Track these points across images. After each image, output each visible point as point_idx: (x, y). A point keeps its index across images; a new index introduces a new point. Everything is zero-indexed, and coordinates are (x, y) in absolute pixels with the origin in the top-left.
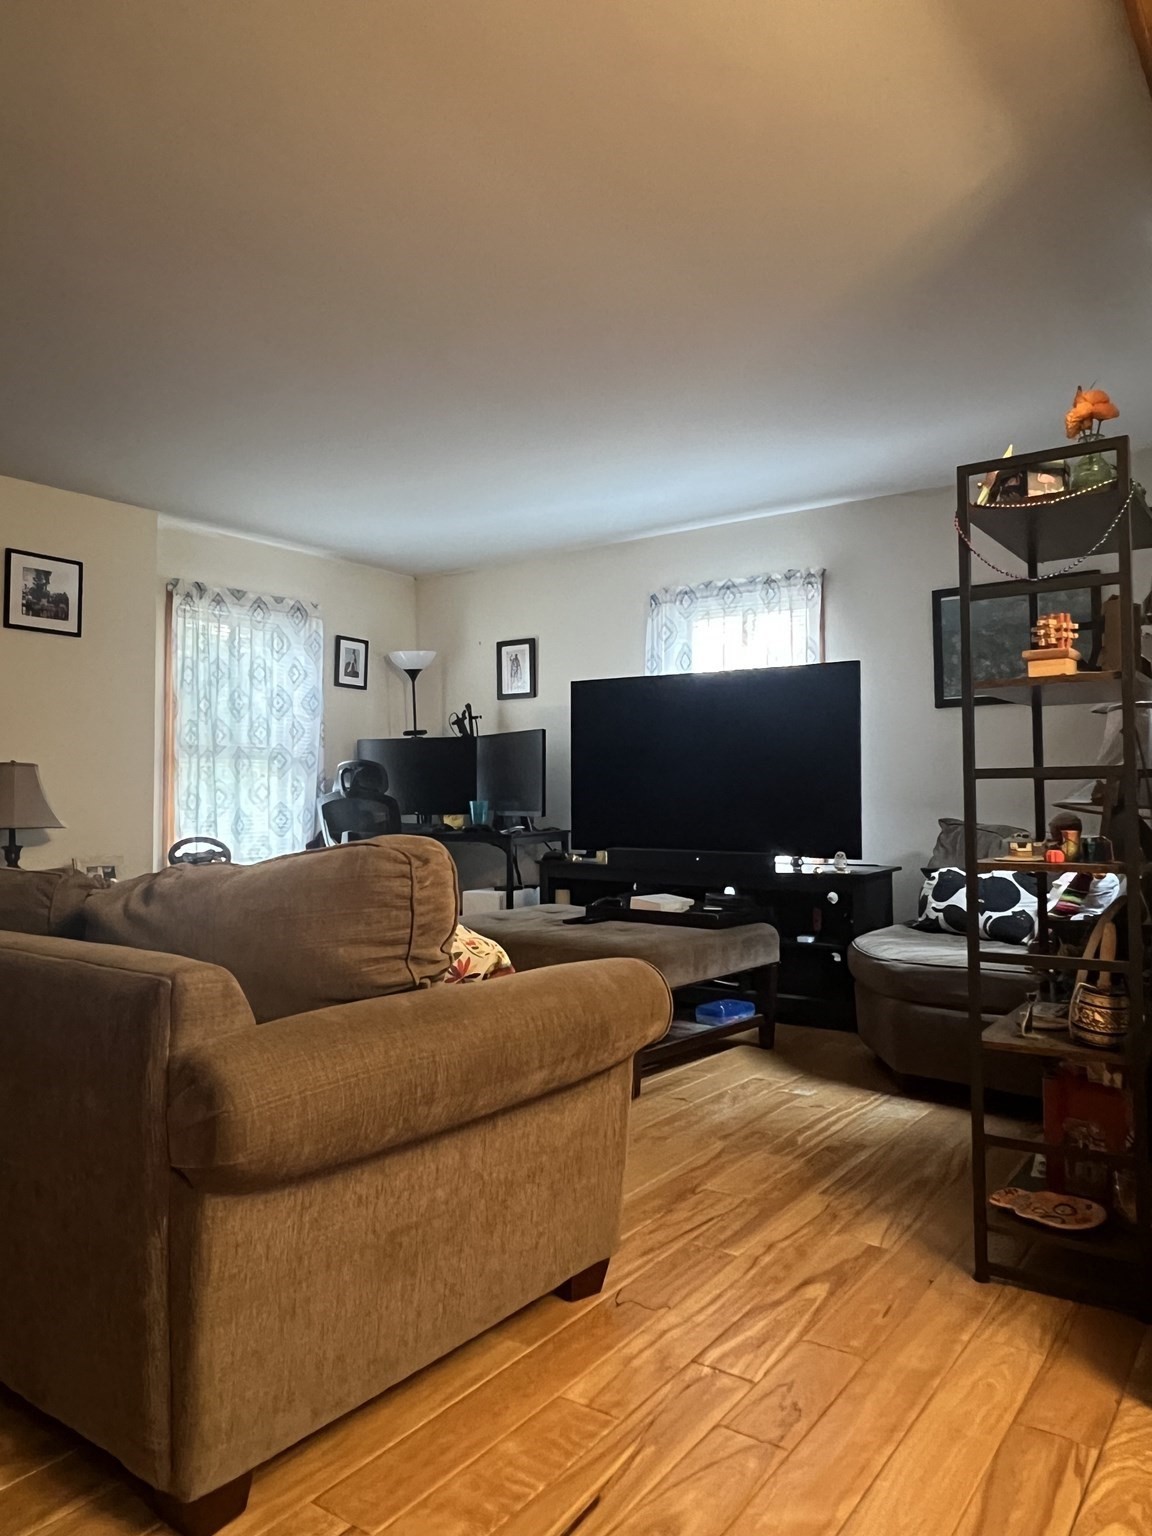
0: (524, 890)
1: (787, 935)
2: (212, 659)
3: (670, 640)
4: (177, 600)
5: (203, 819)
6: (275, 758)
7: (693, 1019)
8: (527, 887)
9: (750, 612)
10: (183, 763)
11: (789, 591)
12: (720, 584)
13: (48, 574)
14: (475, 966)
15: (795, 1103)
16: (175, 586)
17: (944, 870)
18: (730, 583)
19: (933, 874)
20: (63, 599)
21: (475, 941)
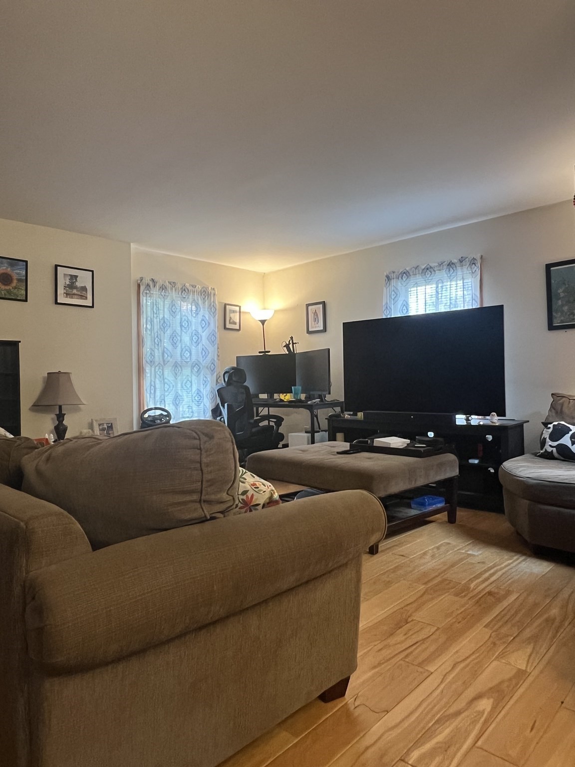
0: (321, 433)
1: (463, 459)
2: (161, 316)
3: (396, 299)
4: (142, 288)
5: (158, 398)
6: (194, 366)
7: (409, 507)
8: (322, 431)
9: (440, 281)
10: (148, 369)
11: (462, 269)
12: (423, 267)
13: (76, 277)
14: (257, 499)
15: (469, 560)
16: (141, 280)
17: (556, 423)
18: (428, 266)
19: (549, 426)
20: (84, 289)
21: (257, 483)
